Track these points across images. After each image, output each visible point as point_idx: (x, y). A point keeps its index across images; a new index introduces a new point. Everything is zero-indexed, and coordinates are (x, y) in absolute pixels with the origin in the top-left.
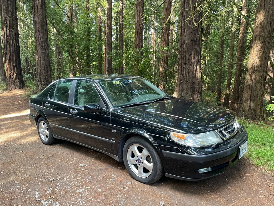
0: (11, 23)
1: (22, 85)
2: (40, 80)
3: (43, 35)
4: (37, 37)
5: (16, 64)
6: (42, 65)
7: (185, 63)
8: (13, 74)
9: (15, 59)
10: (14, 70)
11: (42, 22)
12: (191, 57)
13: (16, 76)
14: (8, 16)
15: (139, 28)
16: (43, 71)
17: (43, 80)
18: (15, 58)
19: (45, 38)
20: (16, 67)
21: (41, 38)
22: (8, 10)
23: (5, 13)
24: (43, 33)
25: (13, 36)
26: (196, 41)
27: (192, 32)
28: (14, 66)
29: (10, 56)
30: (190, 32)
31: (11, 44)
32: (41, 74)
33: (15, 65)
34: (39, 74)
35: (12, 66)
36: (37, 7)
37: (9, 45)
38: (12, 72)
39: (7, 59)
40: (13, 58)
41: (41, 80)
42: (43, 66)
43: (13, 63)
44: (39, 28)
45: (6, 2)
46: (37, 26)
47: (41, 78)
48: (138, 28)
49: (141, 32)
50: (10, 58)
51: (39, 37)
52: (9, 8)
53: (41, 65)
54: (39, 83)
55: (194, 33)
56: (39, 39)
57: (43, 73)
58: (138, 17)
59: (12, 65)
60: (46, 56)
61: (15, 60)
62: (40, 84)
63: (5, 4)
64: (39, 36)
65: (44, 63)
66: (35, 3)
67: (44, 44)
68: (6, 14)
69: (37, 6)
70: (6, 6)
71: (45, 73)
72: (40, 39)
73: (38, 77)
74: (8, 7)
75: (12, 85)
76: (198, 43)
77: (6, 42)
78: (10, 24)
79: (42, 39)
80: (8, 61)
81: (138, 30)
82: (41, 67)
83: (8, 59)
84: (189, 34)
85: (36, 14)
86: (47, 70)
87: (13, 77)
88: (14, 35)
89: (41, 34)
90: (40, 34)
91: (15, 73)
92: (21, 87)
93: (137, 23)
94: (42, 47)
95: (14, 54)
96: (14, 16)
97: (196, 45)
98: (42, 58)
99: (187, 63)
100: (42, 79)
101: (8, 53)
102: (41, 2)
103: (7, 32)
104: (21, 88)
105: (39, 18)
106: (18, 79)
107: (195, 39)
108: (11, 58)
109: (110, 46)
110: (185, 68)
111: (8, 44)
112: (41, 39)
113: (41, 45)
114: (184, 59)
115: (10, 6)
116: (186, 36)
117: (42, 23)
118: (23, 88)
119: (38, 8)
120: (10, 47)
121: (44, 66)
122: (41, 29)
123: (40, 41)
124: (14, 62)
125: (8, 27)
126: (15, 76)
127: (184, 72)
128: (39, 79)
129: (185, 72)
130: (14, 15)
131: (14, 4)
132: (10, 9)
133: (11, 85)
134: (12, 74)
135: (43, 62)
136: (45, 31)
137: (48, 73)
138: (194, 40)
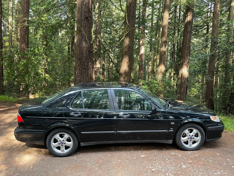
7: (85, 69)
12: (89, 64)
30: (87, 45)
55: (90, 46)
97: (92, 55)
107: (91, 51)
110: (84, 72)
114: (84, 65)
116: (85, 47)
127: (83, 75)
129: (85, 75)
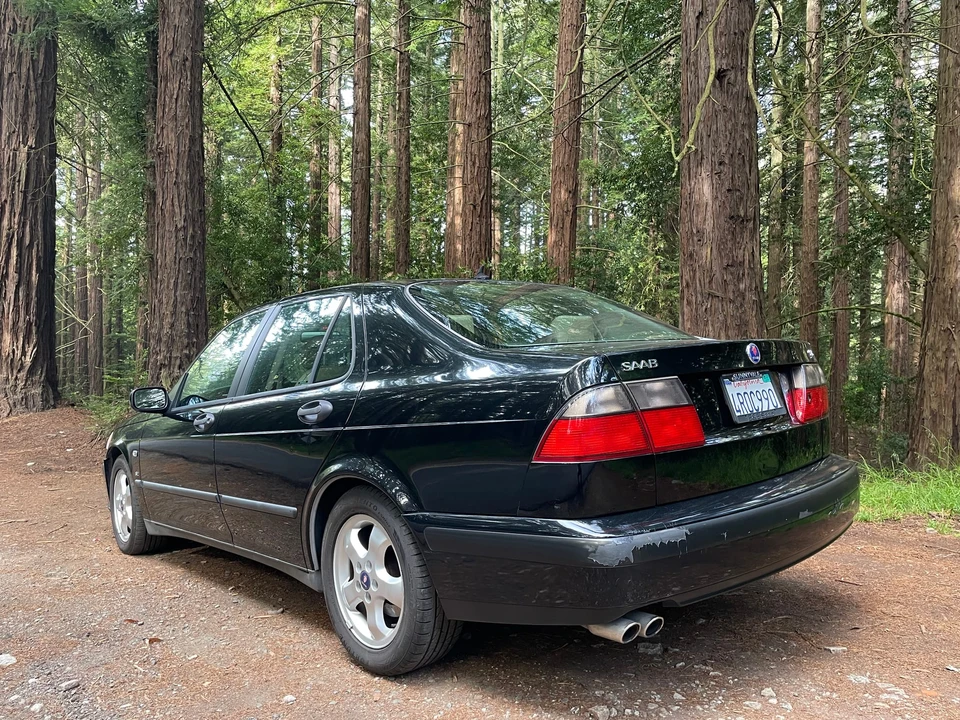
0: (33, 168)
1: (51, 396)
2: (170, 362)
3: (190, 200)
4: (168, 203)
5: (38, 315)
6: (179, 305)
7: (711, 296)
8: (24, 353)
9: (35, 299)
10: (27, 339)
11: (190, 151)
13: (35, 361)
14: (22, 146)
15: (478, 201)
16: (182, 326)
17: (178, 362)
18: (36, 296)
19: (197, 208)
20: (38, 328)
21: (183, 210)
22: (25, 123)
23: (14, 132)
24: (192, 191)
25: (35, 215)
26: (744, 220)
27: (729, 190)
28: (29, 324)
29: (17, 287)
30: (724, 190)
31: (27, 243)
32: (173, 341)
33: (33, 318)
34: (164, 339)
35: (21, 324)
36: (176, 99)
37: (17, 245)
38: (20, 347)
39: (5, 298)
40: (28, 296)
41: (173, 362)
42: (183, 309)
43: (27, 312)
44: (177, 174)
45: (21, 97)
46: (169, 165)
47: (174, 355)
48: (475, 201)
49: (484, 211)
50: (17, 293)
51: (176, 203)
52: (28, 116)
53: (175, 307)
54: (164, 373)
55: (738, 193)
56: (173, 210)
57: (180, 337)
58: (474, 163)
59: (22, 319)
60: (197, 274)
61: (37, 303)
62: (166, 378)
63: (17, 104)
64: (176, 200)
65: (189, 297)
66: (166, 85)
67: (191, 231)
68: (18, 135)
69: (175, 97)
70: (20, 111)
71: (188, 336)
72: (177, 210)
73: (163, 349)
74: (25, 115)
75: (15, 397)
76: (751, 225)
77: (8, 235)
78: (28, 171)
79: (187, 210)
80: (9, 304)
81: (475, 207)
82: (174, 314)
83: (8, 297)
84: (719, 196)
85: (170, 125)
86: (197, 325)
87: (22, 364)
88: (40, 211)
89: (183, 193)
90: (179, 195)
91: (31, 348)
92: (48, 402)
93: (472, 182)
94: (185, 240)
95: (35, 278)
96: (46, 145)
97: (747, 235)
98: (179, 281)
99: (718, 294)
100: (176, 358)
101: (11, 276)
102: (189, 83)
103: (13, 200)
104: (49, 408)
105: (178, 137)
106: (41, 373)
107: (742, 213)
108: (21, 294)
109: (361, 265)
110: (711, 311)
111: (15, 244)
112: (183, 213)
113: (181, 234)
114: (707, 280)
115: (34, 108)
116: (710, 202)
117: (189, 154)
118: (54, 407)
119: (179, 103)
120: (19, 255)
121: (187, 309)
122: (185, 177)
123: (177, 219)
124: (33, 309)
125: (19, 181)
126: (28, 360)
127: (706, 325)
128: (165, 357)
130: (47, 139)
131: (48, 103)
132: (32, 120)
133: (10, 395)
134: (19, 353)
135: (184, 296)
136: (197, 185)
137: (197, 338)
138: (739, 216)
